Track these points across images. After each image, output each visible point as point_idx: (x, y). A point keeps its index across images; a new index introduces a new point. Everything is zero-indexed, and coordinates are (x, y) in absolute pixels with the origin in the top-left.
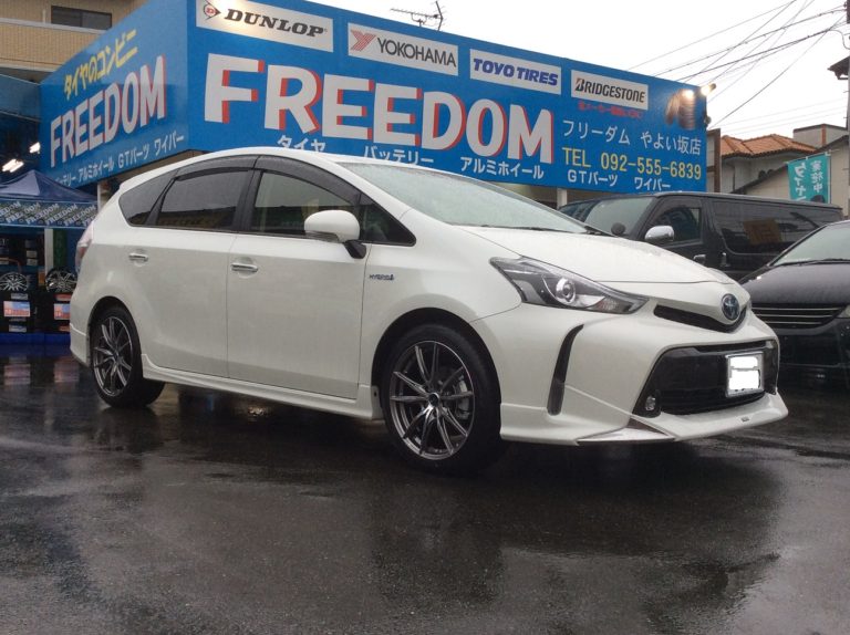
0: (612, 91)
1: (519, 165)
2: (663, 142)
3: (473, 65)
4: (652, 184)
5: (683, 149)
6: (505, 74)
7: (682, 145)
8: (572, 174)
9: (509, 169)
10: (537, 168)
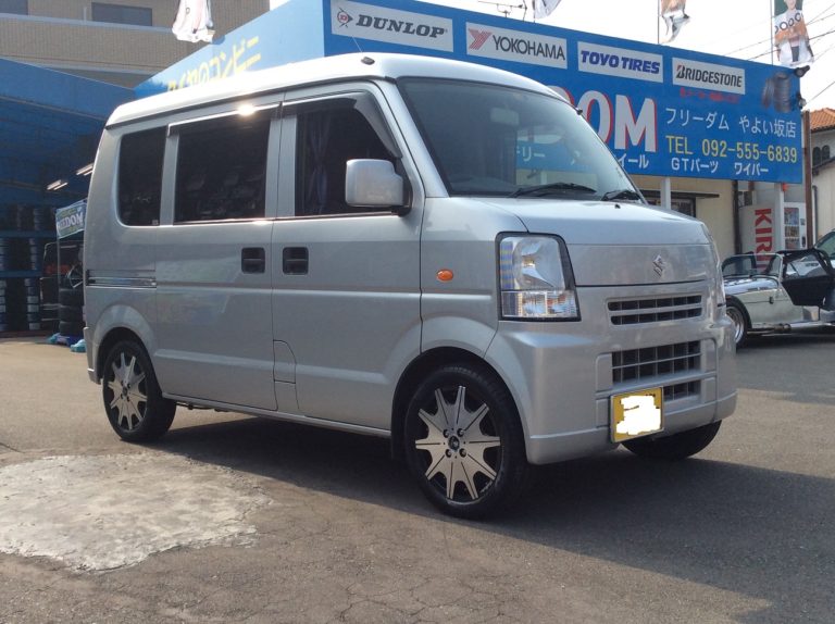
0: (710, 77)
1: (625, 155)
2: (760, 126)
3: (580, 57)
4: (751, 169)
5: (779, 133)
6: (611, 65)
7: (779, 127)
8: (675, 162)
10: (642, 157)
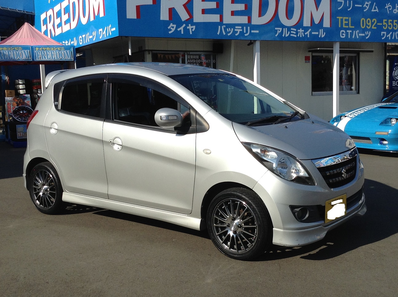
1: (310, 30)
4: (392, 36)
8: (343, 33)
9: (304, 33)
10: (321, 31)
